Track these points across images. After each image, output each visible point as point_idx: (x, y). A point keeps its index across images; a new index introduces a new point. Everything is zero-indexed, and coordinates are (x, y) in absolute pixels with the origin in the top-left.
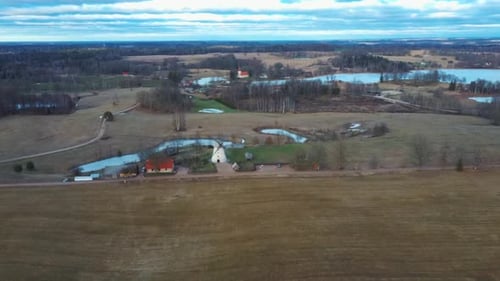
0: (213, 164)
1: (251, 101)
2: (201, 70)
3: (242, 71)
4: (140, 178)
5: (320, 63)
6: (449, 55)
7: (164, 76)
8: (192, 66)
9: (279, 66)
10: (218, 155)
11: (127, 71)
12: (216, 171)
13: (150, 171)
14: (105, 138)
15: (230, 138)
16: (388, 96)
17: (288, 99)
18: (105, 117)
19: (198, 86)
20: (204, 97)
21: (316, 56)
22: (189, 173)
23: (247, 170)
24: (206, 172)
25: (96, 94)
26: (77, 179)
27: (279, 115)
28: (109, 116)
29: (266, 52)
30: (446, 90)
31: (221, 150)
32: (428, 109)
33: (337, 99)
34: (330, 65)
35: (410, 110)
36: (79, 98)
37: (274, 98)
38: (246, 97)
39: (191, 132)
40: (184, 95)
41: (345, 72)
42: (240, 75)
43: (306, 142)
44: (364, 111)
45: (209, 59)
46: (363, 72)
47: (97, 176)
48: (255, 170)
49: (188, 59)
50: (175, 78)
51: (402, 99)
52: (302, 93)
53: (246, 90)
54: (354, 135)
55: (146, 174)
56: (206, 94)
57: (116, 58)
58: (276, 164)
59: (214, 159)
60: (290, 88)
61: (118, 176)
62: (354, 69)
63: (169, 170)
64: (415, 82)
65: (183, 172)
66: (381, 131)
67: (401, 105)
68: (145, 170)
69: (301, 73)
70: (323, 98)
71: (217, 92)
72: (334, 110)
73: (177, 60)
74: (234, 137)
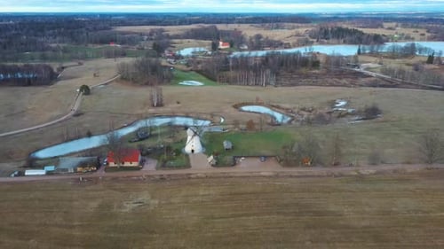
0: (187, 155)
1: (231, 73)
2: (184, 40)
3: (224, 42)
4: (101, 173)
5: (298, 35)
6: (421, 28)
7: (148, 46)
8: (177, 37)
9: (259, 37)
10: (193, 145)
11: (114, 41)
12: (188, 166)
13: (112, 164)
14: (78, 115)
15: (209, 117)
16: (368, 69)
17: (268, 71)
18: (81, 90)
19: (179, 57)
20: (185, 68)
21: (293, 28)
22: (157, 168)
23: (224, 165)
24: (179, 167)
25: (81, 64)
26: (29, 172)
27: (260, 88)
28: (86, 90)
29: (246, 23)
30: (423, 63)
32: (410, 84)
33: (317, 71)
34: (307, 36)
35: (390, 84)
36: (63, 68)
37: (255, 71)
38: (227, 69)
39: (167, 109)
40: (166, 67)
41: (322, 43)
42: (221, 45)
43: (290, 122)
44: (345, 85)
45: (192, 30)
46: (339, 44)
47: (51, 168)
48: (234, 164)
49: (172, 30)
50: (159, 49)
51: (382, 72)
52: (282, 65)
53: (227, 61)
54: (342, 115)
55: (108, 169)
56: (188, 65)
57: (105, 28)
58: (259, 157)
59: (188, 149)
60: (270, 60)
61: (75, 170)
62: (331, 41)
63: (135, 164)
64: (393, 55)
65: (151, 167)
66: (371, 113)
67: (383, 79)
68: (108, 164)
69: (280, 44)
70: (303, 70)
71: (199, 63)
72: (315, 84)
73: (162, 31)
74: (212, 115)
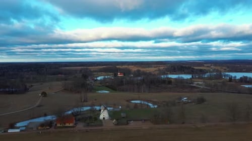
0: (101, 120)
1: (125, 86)
2: (99, 73)
3: (120, 73)
4: (52, 129)
5: (159, 70)
6: (224, 66)
8: (95, 71)
9: (139, 71)
10: (104, 115)
11: (61, 74)
12: (101, 125)
13: (58, 125)
14: (39, 106)
16: (198, 84)
17: (144, 85)
18: (42, 94)
19: (97, 80)
20: (100, 85)
21: (157, 67)
22: (84, 126)
24: (96, 126)
25: (42, 84)
26: (10, 131)
27: (140, 93)
28: (44, 94)
30: (227, 81)
31: (106, 111)
32: (221, 91)
33: (170, 86)
35: (211, 91)
36: (32, 86)
37: (137, 84)
39: (90, 103)
40: (89, 84)
41: (173, 74)
42: (119, 75)
44: (185, 92)
46: (181, 74)
47: (24, 128)
48: (128, 124)
49: (93, 68)
50: (85, 77)
51: (205, 86)
53: (122, 82)
54: (185, 103)
55: (56, 127)
56: (100, 83)
59: (101, 117)
61: (37, 129)
62: (177, 73)
63: (71, 125)
64: (210, 78)
65: (81, 126)
66: (201, 101)
67: (206, 89)
68: (56, 125)
69: (150, 74)
70: (163, 85)
71: (107, 82)
73: (87, 69)
74: (115, 105)
